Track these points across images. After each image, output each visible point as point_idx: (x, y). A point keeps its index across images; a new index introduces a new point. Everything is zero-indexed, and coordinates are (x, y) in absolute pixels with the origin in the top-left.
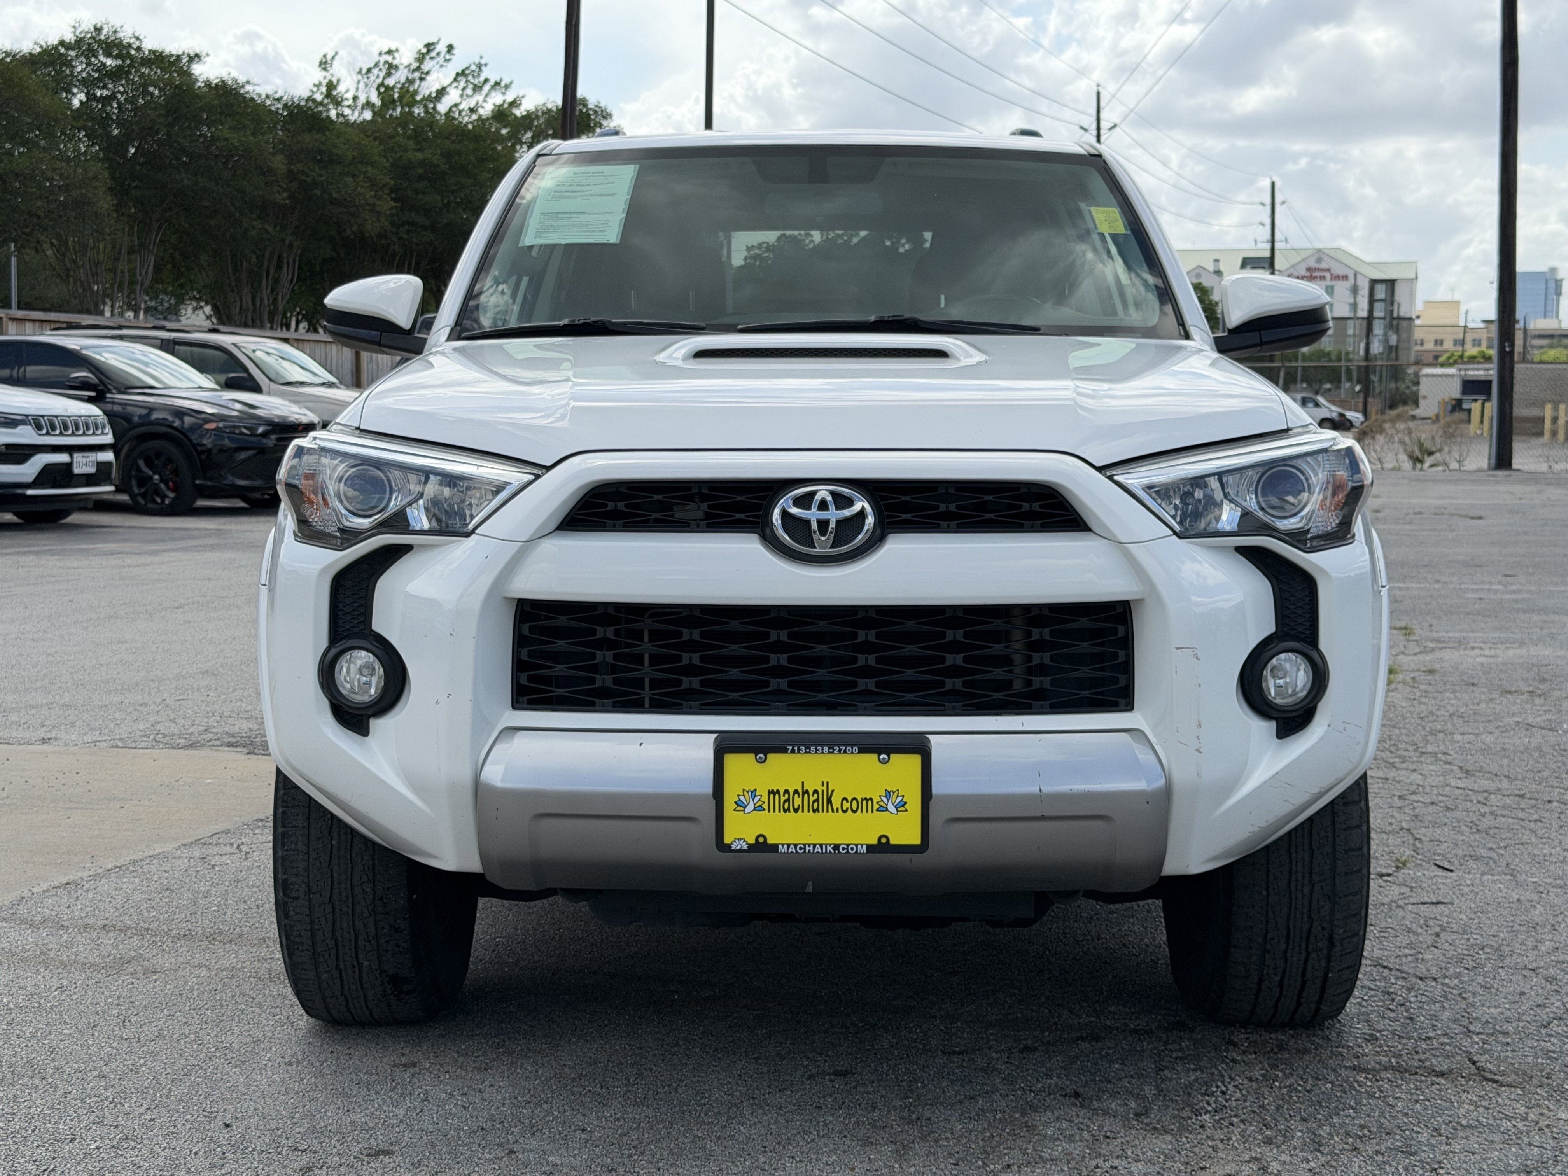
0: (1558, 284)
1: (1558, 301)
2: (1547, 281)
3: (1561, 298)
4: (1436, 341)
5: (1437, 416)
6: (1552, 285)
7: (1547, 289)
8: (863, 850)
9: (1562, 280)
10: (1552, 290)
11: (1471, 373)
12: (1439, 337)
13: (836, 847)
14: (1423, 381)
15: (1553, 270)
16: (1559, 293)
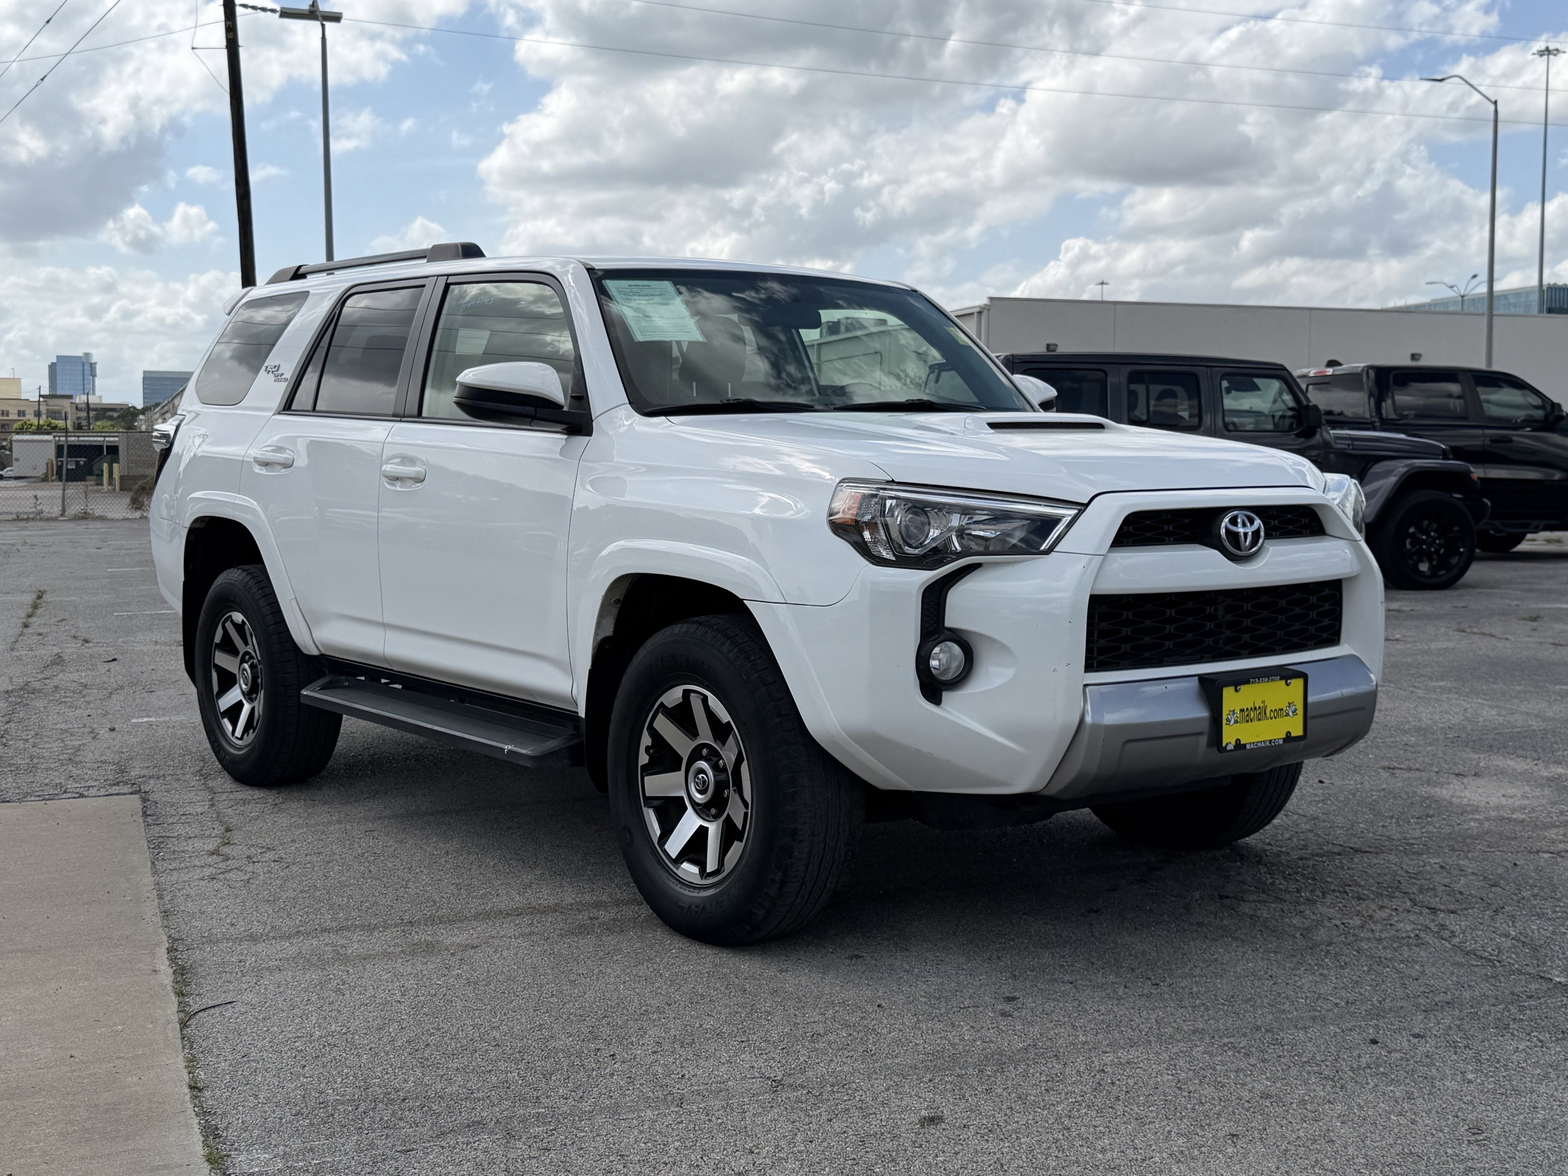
0: (93, 366)
1: (93, 381)
2: (83, 363)
3: (96, 379)
4: (19, 411)
5: (46, 475)
6: (87, 367)
7: (83, 370)
8: (1281, 742)
9: (96, 363)
10: (87, 372)
11: (81, 439)
12: (22, 409)
13: (1270, 741)
14: (15, 446)
15: (87, 355)
16: (94, 375)
